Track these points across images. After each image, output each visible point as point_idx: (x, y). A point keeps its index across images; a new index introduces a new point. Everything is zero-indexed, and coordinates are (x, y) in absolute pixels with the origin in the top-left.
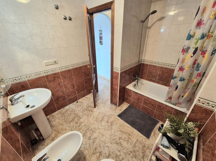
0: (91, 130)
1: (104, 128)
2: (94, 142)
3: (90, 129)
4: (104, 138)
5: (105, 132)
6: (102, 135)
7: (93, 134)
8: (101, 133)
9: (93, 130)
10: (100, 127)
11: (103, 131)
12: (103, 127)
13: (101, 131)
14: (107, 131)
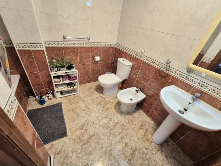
0: (108, 127)
1: (94, 124)
2: (107, 115)
3: (110, 129)
4: (98, 115)
5: (94, 120)
6: (98, 118)
7: (106, 122)
8: (99, 120)
9: (106, 126)
10: (97, 127)
11: (95, 122)
12: (94, 126)
13: (98, 122)
14: (92, 121)
